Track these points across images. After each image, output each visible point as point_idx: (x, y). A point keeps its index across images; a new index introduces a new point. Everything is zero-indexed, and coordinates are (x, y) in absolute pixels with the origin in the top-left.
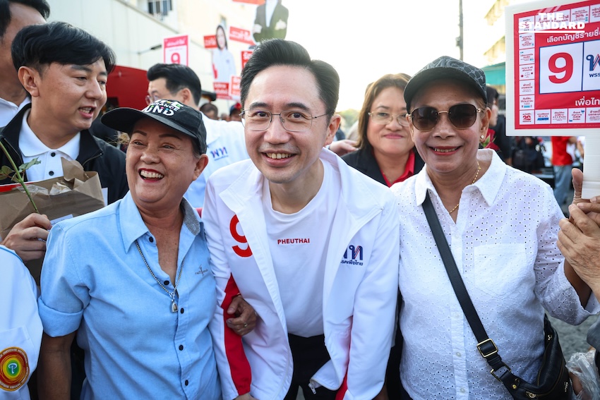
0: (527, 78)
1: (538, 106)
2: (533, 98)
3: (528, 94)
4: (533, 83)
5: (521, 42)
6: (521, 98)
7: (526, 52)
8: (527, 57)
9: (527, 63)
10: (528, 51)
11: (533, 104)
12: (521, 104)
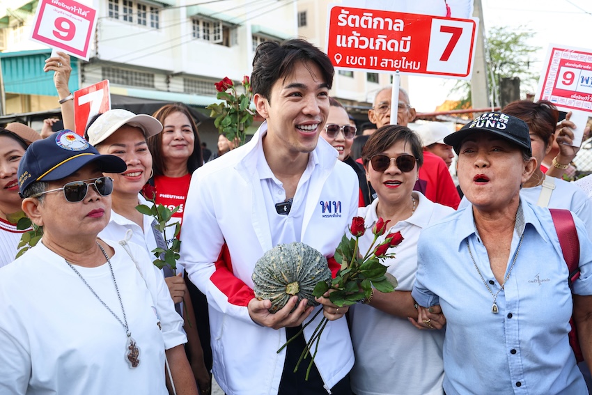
0: (551, 79)
1: (554, 94)
2: (552, 89)
3: (550, 87)
4: (554, 82)
5: (553, 61)
6: (546, 88)
7: (554, 67)
8: (554, 69)
9: (553, 72)
10: (555, 66)
11: (551, 92)
12: (545, 91)
